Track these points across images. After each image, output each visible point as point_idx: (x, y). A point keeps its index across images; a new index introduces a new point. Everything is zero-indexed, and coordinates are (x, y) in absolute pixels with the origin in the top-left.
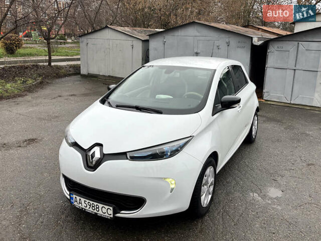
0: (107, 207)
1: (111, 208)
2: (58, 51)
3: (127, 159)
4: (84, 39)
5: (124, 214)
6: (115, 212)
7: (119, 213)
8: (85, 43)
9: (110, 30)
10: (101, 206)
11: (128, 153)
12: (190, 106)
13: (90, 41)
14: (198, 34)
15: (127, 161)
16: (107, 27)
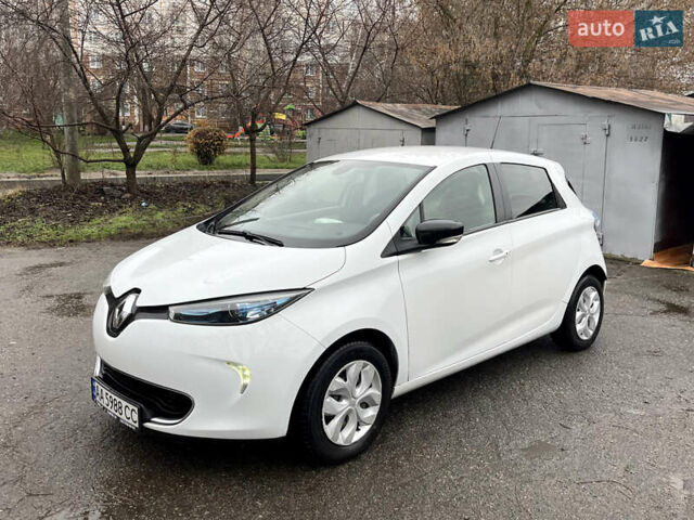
0: (131, 407)
1: (136, 409)
2: (293, 159)
3: (168, 318)
4: (313, 130)
5: (158, 425)
6: (143, 419)
7: (150, 421)
8: (315, 138)
9: (361, 110)
10: (124, 403)
11: (170, 308)
12: (340, 234)
13: (323, 132)
14: (539, 112)
15: (168, 321)
16: (355, 104)
